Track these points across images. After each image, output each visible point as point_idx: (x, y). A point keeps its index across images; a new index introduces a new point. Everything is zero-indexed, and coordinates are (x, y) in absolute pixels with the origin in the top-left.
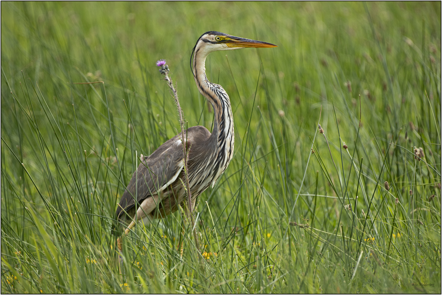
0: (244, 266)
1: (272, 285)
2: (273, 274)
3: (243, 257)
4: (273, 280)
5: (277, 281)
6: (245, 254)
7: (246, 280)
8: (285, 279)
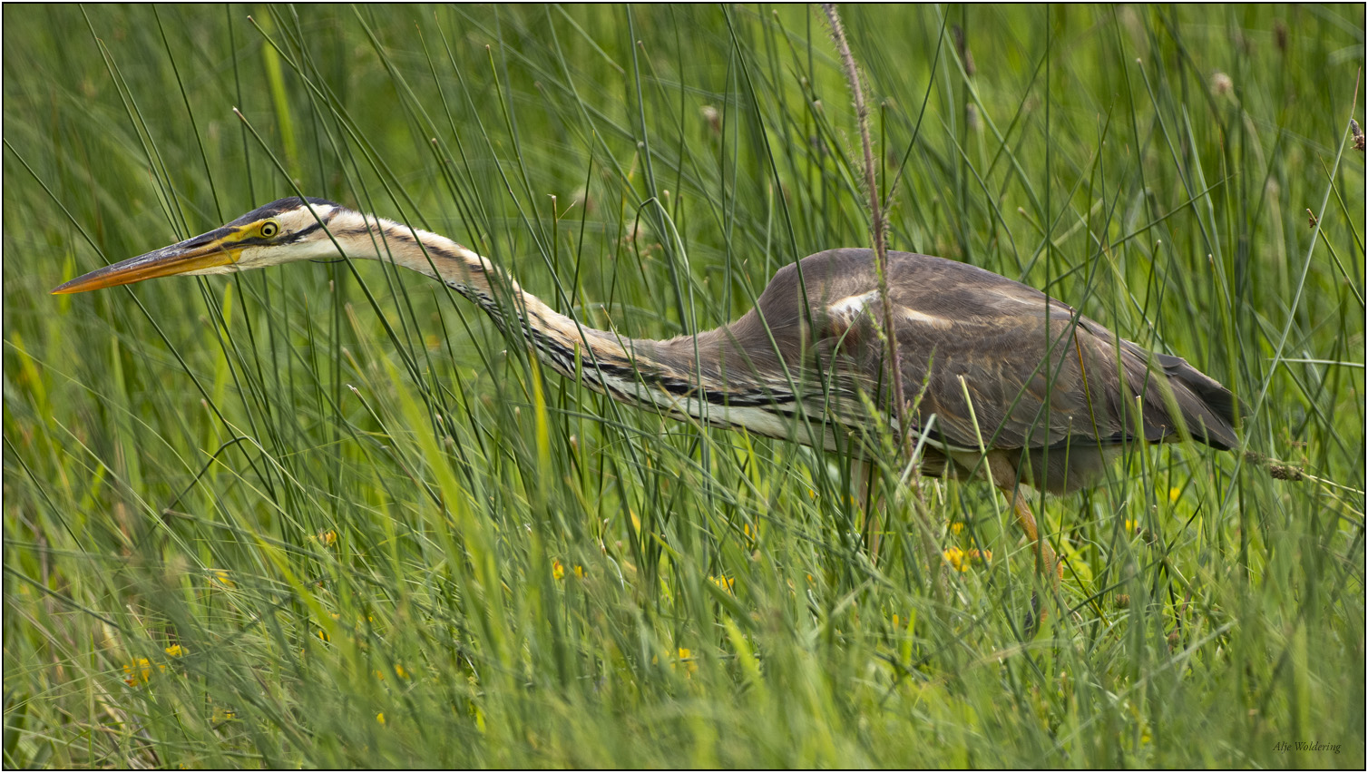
0: (1085, 598)
1: (1180, 662)
2: (1186, 625)
3: (1084, 569)
4: (1185, 647)
5: (1197, 653)
6: (1089, 556)
7: (1091, 646)
8: (1223, 647)
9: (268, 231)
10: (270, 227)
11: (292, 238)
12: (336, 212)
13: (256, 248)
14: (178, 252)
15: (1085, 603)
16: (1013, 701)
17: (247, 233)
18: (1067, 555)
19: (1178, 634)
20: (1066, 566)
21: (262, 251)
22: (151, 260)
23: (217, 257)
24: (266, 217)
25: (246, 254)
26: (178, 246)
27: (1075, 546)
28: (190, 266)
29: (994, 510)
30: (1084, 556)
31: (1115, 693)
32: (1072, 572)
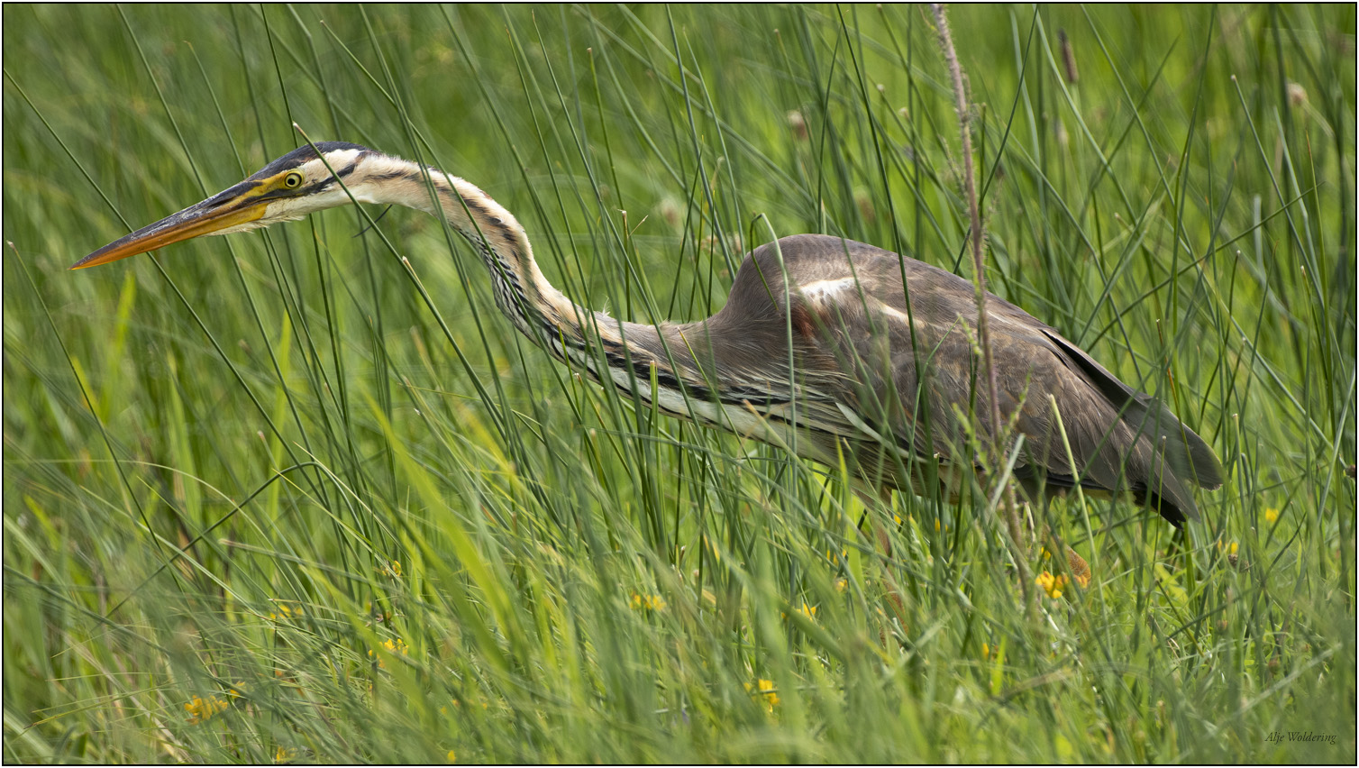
0: (1180, 626)
1: (1281, 690)
2: (1287, 652)
3: (1180, 593)
4: (1286, 674)
5: (1299, 679)
6: (1185, 579)
7: (1188, 675)
8: (1325, 673)
9: (292, 182)
10: (295, 178)
11: (318, 187)
12: (363, 156)
13: (281, 201)
14: (199, 212)
15: (1181, 630)
16: (1108, 731)
17: (270, 186)
18: (1161, 580)
19: (1278, 662)
20: (1160, 592)
21: (289, 204)
22: (172, 224)
23: (242, 215)
24: (289, 168)
25: (272, 209)
26: (200, 207)
27: (1170, 571)
28: (213, 227)
29: (1087, 533)
30: (1180, 580)
31: (1213, 722)
32: (1166, 598)
